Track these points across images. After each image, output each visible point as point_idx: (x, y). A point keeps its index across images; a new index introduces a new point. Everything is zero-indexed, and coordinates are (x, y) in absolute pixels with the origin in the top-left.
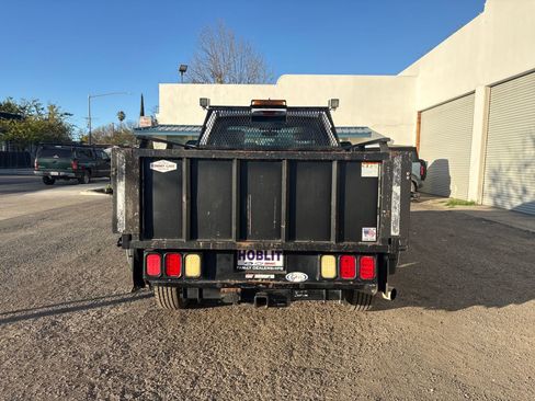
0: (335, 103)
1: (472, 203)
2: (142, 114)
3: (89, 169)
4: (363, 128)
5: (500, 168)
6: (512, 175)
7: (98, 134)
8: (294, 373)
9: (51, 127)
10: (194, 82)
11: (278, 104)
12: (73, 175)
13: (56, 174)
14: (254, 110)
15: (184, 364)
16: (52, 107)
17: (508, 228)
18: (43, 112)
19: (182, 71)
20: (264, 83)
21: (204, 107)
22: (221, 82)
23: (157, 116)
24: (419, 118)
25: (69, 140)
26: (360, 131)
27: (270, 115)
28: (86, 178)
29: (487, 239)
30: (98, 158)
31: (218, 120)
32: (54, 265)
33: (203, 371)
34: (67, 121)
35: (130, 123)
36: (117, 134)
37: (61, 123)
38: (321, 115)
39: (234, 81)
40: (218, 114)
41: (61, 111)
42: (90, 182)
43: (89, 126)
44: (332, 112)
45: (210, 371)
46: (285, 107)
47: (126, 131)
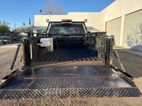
0: (86, 20)
1: (121, 47)
2: (30, 24)
3: (15, 39)
4: (91, 27)
5: (130, 35)
6: (133, 36)
7: (18, 29)
8: (78, 103)
9: (4, 27)
10: (44, 14)
11: (69, 21)
12: (11, 41)
13: (6, 41)
14: (62, 23)
15: (45, 101)
16: (4, 22)
17: (131, 54)
18: (2, 23)
19: (41, 11)
20: (63, 14)
21: (48, 22)
22: (52, 15)
23: (34, 24)
24: (106, 24)
25: (10, 31)
26: (90, 28)
27: (67, 24)
28: (15, 42)
29: (127, 58)
30: (17, 36)
31: (52, 26)
32: (5, 69)
33: (51, 104)
34: (8, 26)
35: (26, 26)
36: (23, 29)
37: (7, 26)
38: (82, 24)
39: (55, 14)
40: (52, 24)
41: (7, 23)
42: (15, 43)
43: (15, 27)
44: (85, 23)
45: (53, 104)
46: (72, 22)
47: (26, 28)
